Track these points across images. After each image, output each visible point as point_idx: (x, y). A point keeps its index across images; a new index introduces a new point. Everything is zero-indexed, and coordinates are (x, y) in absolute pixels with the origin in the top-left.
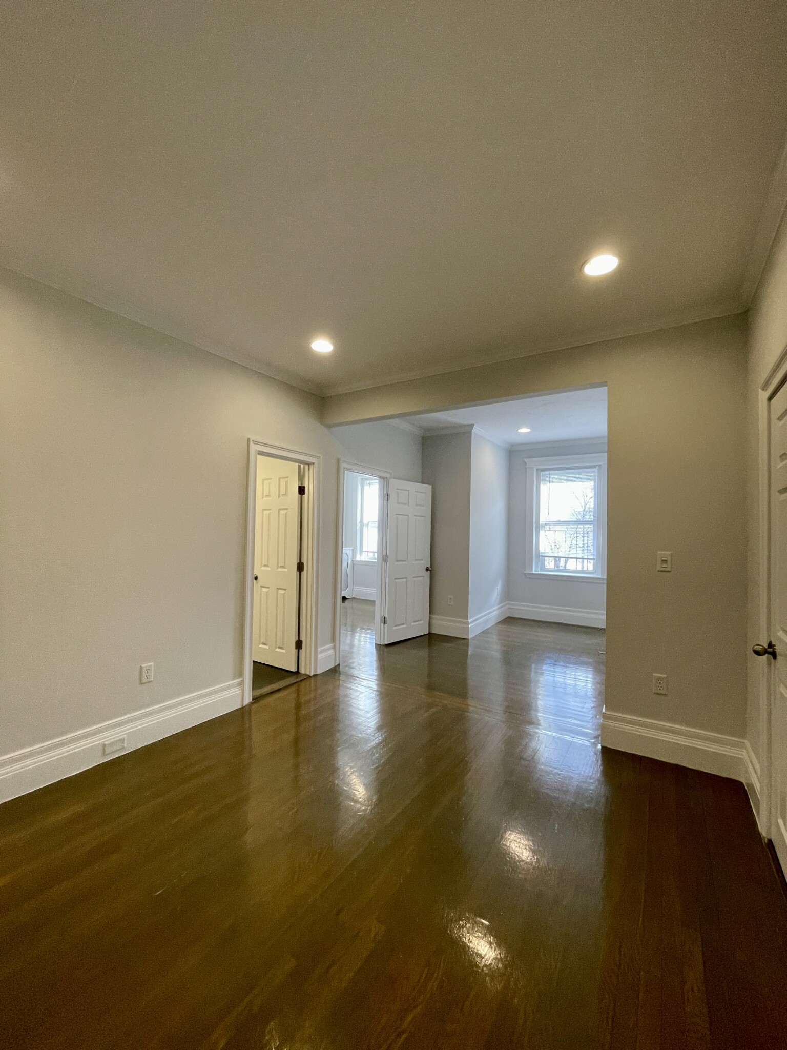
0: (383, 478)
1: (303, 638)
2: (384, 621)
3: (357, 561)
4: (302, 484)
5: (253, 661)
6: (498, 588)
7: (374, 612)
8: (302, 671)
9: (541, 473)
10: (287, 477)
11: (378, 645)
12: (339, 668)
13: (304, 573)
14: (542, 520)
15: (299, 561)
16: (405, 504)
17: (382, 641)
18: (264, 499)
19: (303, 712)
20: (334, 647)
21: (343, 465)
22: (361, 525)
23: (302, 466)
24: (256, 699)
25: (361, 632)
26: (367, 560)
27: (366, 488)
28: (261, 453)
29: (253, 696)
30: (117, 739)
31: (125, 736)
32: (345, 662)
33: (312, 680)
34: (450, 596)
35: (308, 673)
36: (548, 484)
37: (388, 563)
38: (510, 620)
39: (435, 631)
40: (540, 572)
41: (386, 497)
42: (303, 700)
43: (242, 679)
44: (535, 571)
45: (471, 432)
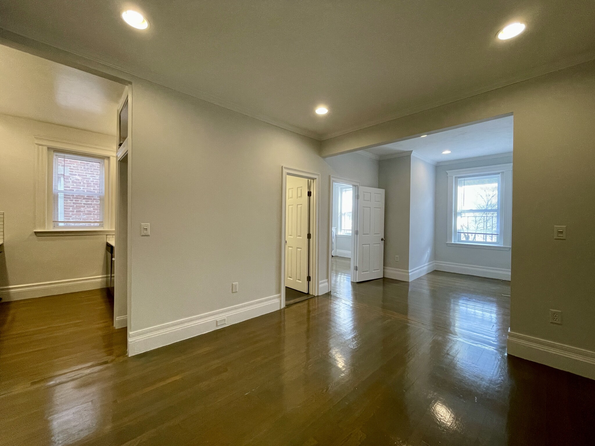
0: (355, 186)
1: (311, 275)
2: (356, 269)
3: (339, 235)
4: (309, 190)
5: (286, 287)
6: (428, 253)
7: (350, 264)
8: (311, 293)
9: (458, 179)
10: (302, 187)
11: (353, 282)
12: (331, 293)
13: (311, 240)
14: (459, 209)
15: (308, 233)
16: (368, 201)
17: (355, 280)
18: (290, 199)
19: (312, 315)
20: (328, 281)
21: (332, 179)
22: (341, 215)
23: (309, 180)
24: (287, 306)
25: (341, 274)
26: (344, 234)
27: (344, 193)
28: (289, 174)
29: (286, 304)
30: (222, 319)
31: (226, 318)
32: (333, 290)
33: (316, 299)
34: (396, 256)
35: (314, 294)
36: (463, 187)
37: (358, 235)
38: (436, 272)
39: (387, 276)
40: (457, 243)
41: (357, 197)
42: (311, 309)
43: (280, 294)
44: (454, 242)
45: (410, 155)
